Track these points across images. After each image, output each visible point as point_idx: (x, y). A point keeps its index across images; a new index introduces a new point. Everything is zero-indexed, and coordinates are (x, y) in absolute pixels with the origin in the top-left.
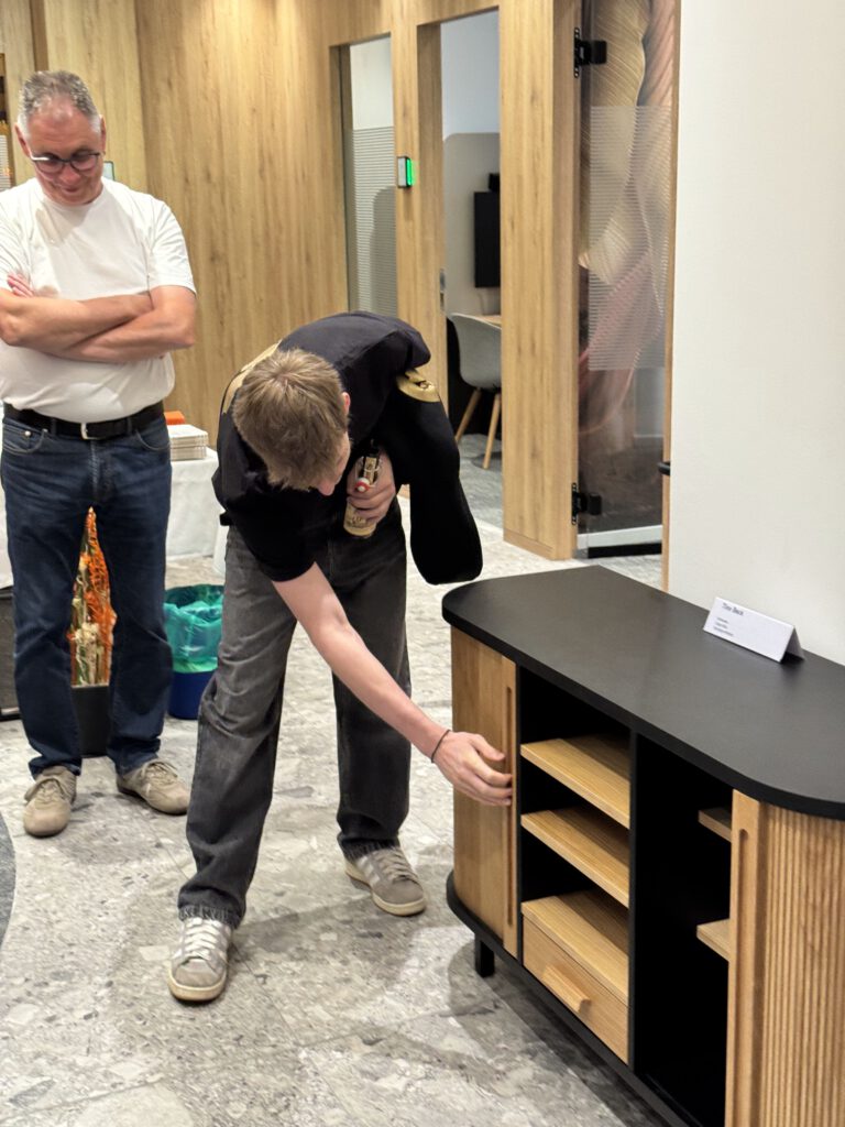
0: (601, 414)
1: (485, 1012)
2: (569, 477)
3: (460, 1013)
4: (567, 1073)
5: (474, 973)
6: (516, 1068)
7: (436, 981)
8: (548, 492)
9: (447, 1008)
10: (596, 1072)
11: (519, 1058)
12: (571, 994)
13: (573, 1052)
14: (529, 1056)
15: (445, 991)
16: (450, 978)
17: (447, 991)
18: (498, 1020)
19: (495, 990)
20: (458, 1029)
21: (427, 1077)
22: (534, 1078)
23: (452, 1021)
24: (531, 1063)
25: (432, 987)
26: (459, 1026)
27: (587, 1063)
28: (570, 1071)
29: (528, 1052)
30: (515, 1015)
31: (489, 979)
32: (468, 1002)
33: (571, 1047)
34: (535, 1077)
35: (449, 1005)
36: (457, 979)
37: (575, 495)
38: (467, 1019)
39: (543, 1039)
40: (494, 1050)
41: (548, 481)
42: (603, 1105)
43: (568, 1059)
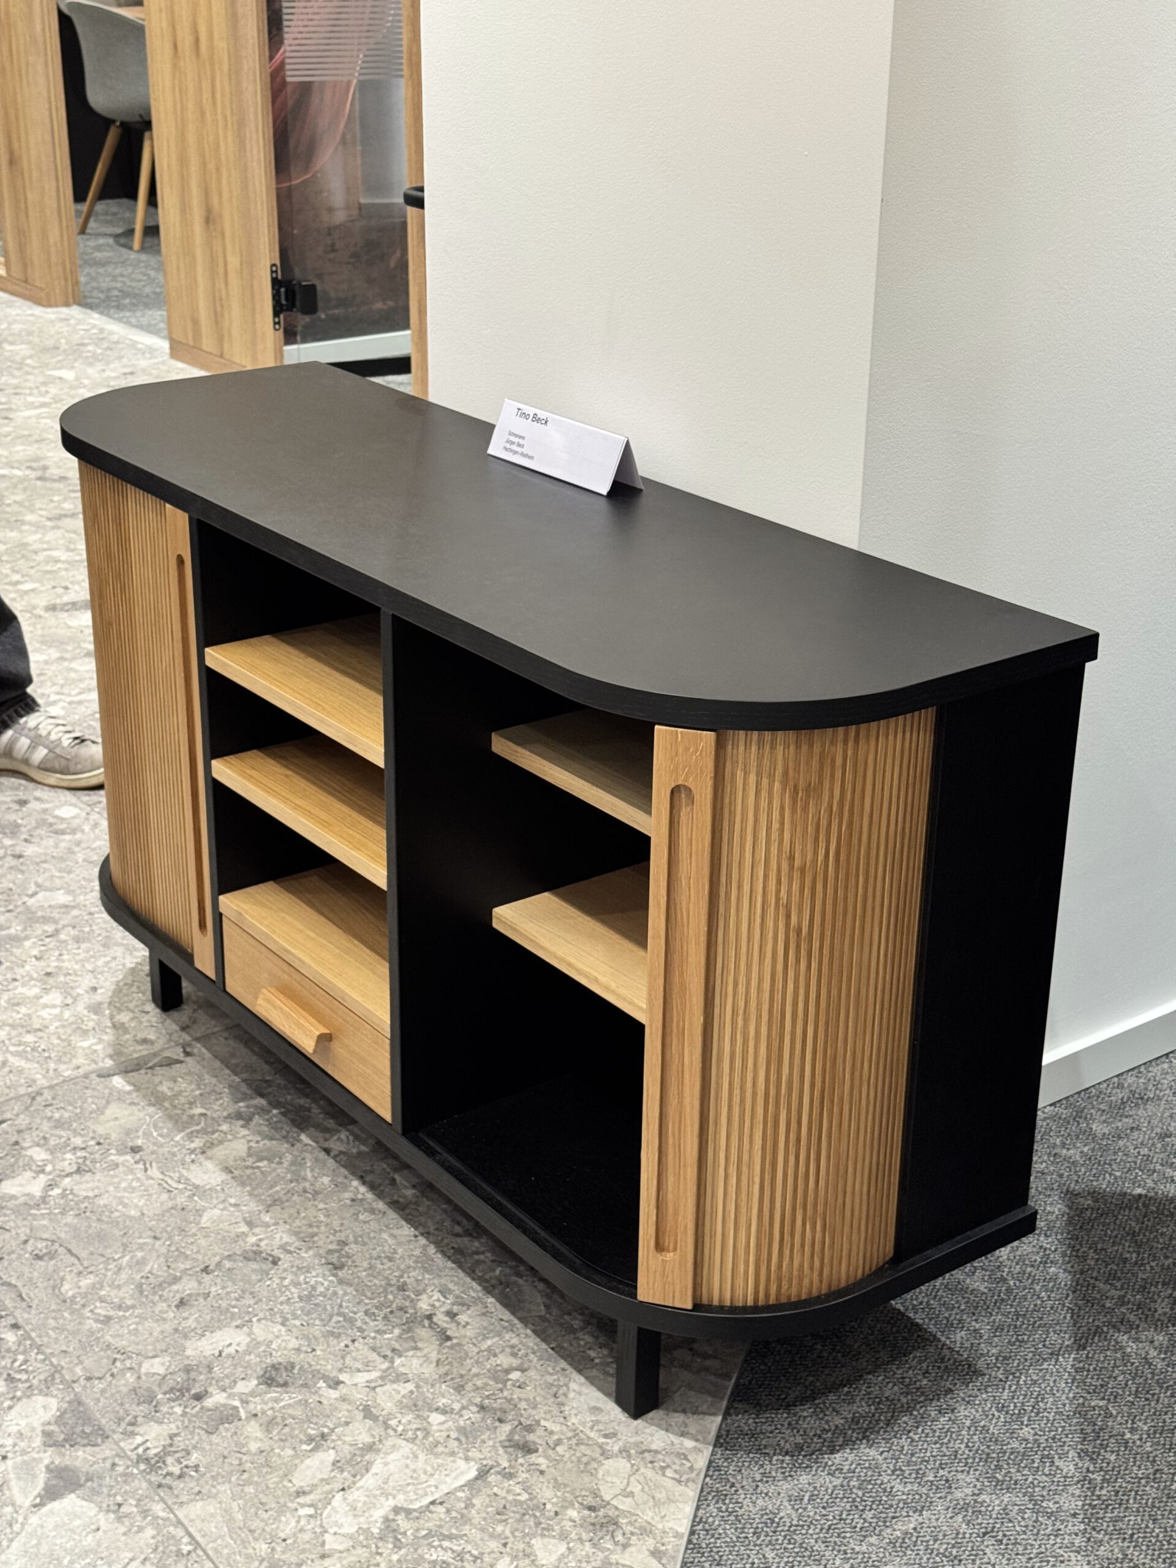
0: (310, 154)
1: (170, 1063)
2: (266, 255)
3: (129, 1068)
4: (300, 1141)
5: (150, 1007)
6: (221, 1142)
7: (91, 1024)
8: (233, 278)
9: (109, 1063)
10: (343, 1135)
11: (225, 1127)
12: (299, 1026)
13: (309, 1110)
14: (241, 1122)
15: (105, 1037)
16: (112, 1017)
17: (109, 1037)
18: (190, 1073)
19: (184, 1029)
20: (129, 1093)
21: (78, 1171)
22: (249, 1155)
23: (118, 1081)
24: (244, 1132)
25: (85, 1033)
26: (128, 1088)
27: (331, 1123)
28: (303, 1137)
29: (239, 1116)
30: (217, 1064)
31: (175, 1014)
32: (143, 1051)
33: (303, 1101)
34: (250, 1152)
35: (111, 1057)
36: (124, 1018)
37: (275, 282)
38: (140, 1076)
39: (262, 1095)
40: (185, 1118)
41: (234, 262)
42: (355, 1183)
43: (300, 1120)
